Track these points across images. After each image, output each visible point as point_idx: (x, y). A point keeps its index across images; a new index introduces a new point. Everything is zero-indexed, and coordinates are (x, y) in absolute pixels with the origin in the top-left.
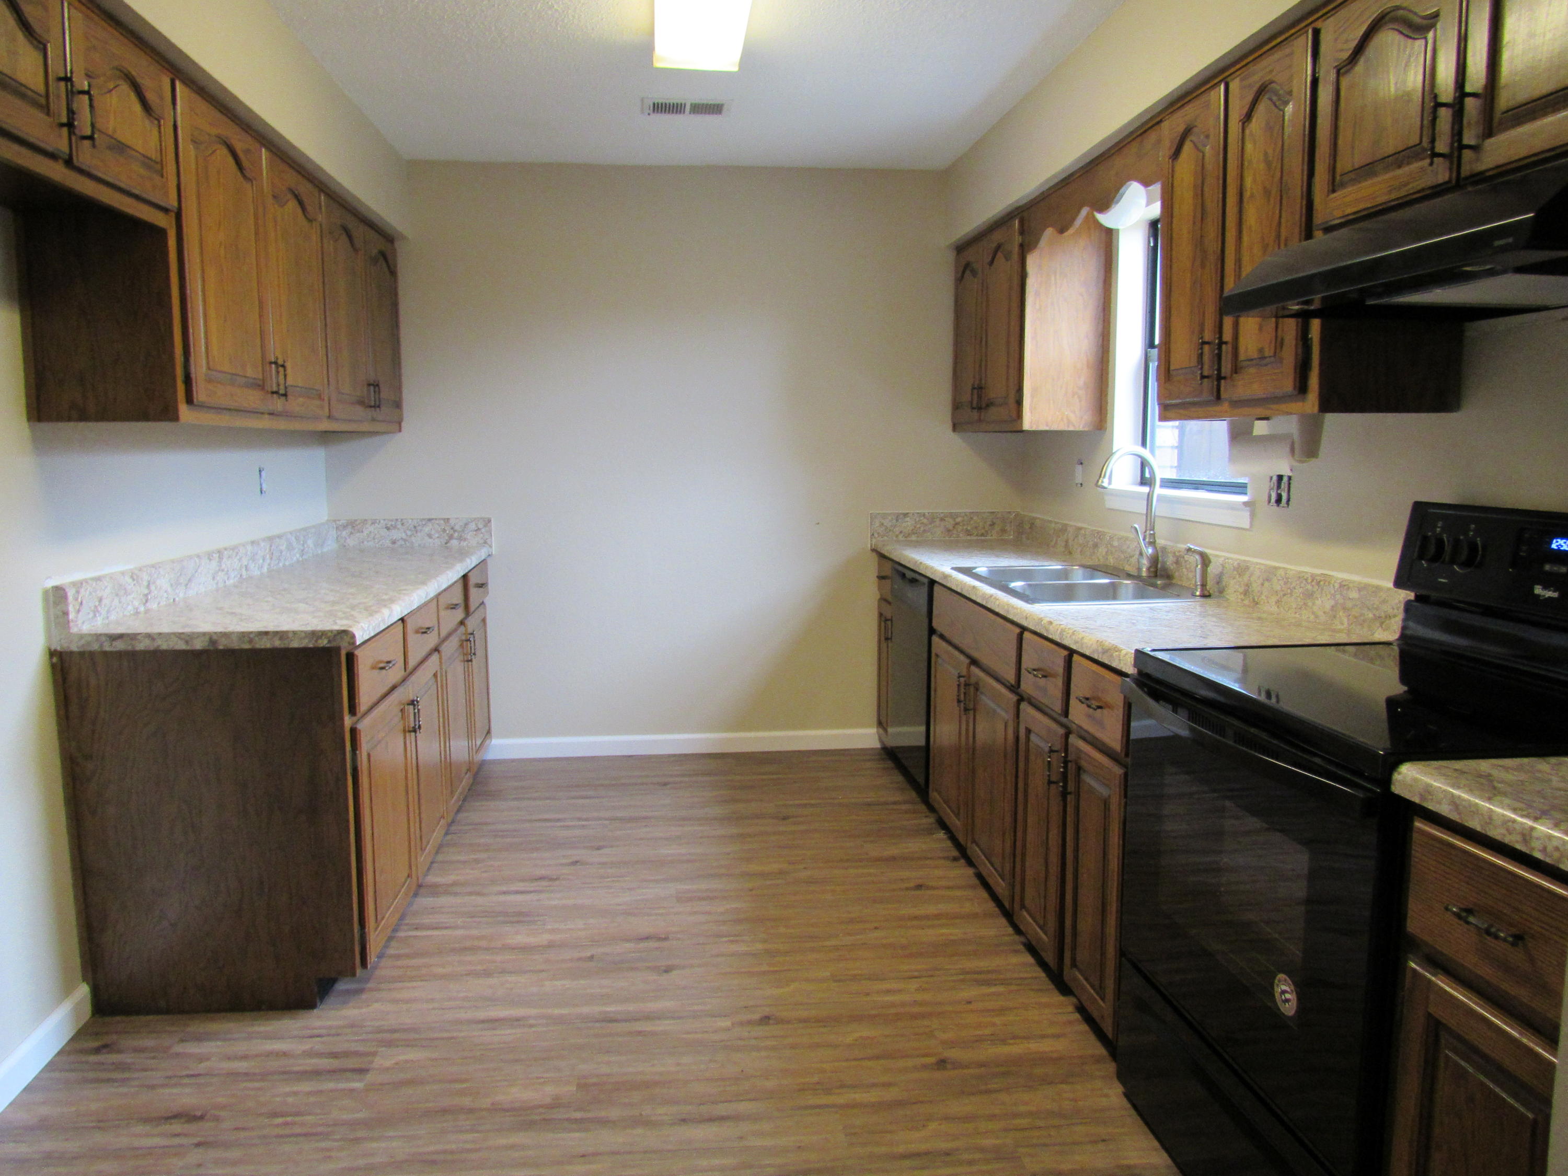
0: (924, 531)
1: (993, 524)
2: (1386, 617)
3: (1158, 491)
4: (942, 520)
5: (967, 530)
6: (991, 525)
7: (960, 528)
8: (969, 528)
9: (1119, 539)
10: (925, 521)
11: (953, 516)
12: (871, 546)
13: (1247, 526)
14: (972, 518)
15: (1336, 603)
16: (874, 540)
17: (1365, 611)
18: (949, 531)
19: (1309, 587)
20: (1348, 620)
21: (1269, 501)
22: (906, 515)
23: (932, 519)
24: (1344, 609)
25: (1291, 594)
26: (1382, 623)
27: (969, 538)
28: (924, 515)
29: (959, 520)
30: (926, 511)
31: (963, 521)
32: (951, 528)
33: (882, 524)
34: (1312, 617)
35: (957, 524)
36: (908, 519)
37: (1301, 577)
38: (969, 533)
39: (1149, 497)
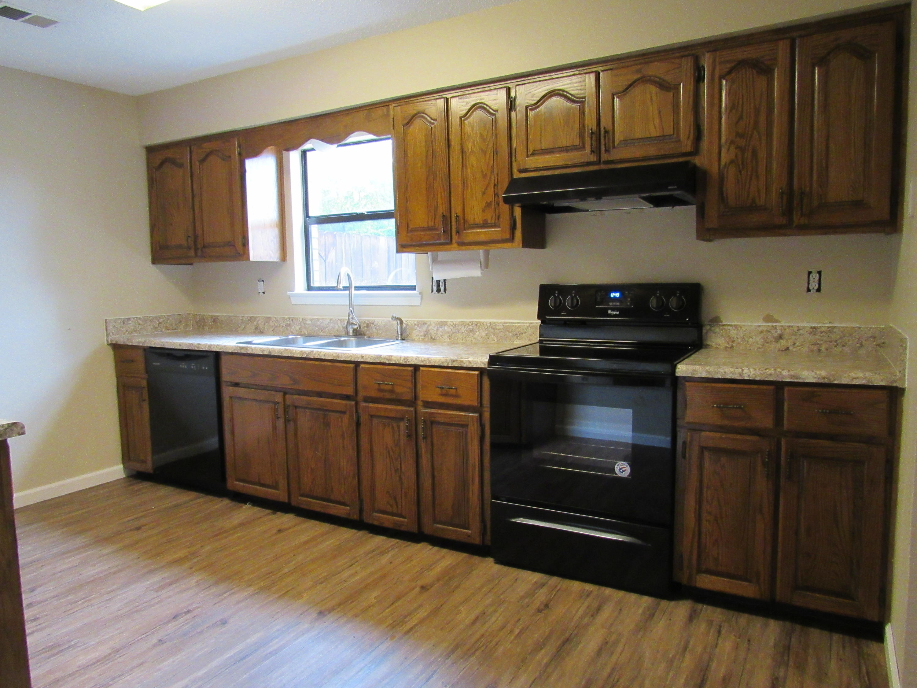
0: (141, 329)
1: (180, 322)
2: (520, 334)
3: (354, 292)
4: (151, 321)
5: (166, 327)
6: (179, 323)
7: (162, 326)
8: (167, 325)
9: (311, 320)
10: (141, 322)
11: (158, 318)
12: (107, 341)
13: (419, 304)
14: (168, 319)
15: (489, 332)
16: (110, 338)
17: (507, 333)
18: (156, 328)
19: (471, 327)
20: (497, 339)
21: (432, 291)
22: (129, 319)
23: (145, 320)
24: (494, 334)
25: (459, 332)
26: (517, 337)
27: (168, 331)
28: (140, 318)
29: (161, 320)
30: (141, 316)
31: (164, 321)
32: (157, 326)
33: (115, 326)
34: (474, 341)
35: (160, 323)
36: (130, 322)
37: (464, 324)
38: (167, 329)
39: (350, 295)
